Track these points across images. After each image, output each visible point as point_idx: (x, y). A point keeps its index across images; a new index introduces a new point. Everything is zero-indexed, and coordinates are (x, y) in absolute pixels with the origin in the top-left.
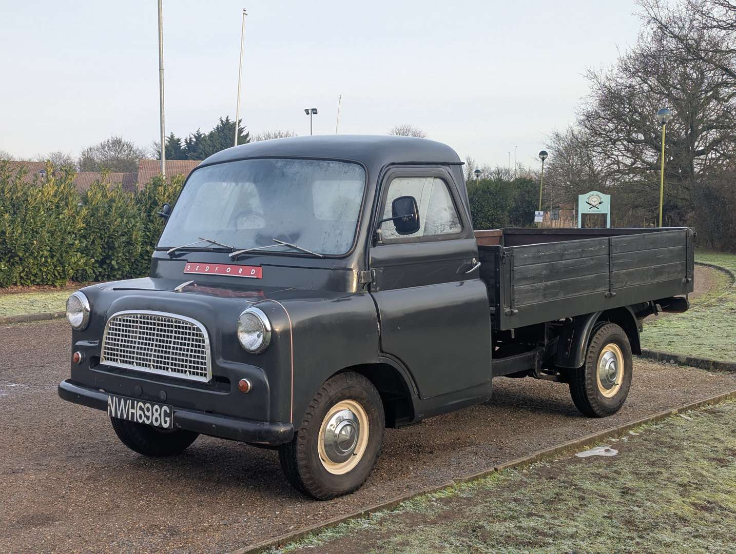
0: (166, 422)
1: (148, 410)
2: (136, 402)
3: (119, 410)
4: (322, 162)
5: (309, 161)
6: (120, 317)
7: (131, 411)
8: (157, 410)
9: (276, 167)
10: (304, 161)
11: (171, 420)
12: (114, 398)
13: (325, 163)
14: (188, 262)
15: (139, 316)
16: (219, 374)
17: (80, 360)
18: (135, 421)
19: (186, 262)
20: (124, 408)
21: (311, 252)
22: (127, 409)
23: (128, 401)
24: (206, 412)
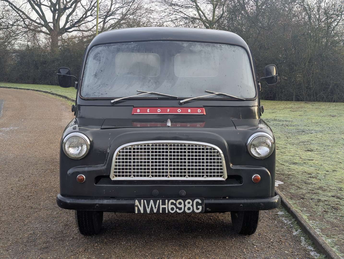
0: (198, 209)
1: (180, 203)
2: (167, 201)
3: (148, 208)
4: (216, 45)
5: (206, 44)
6: (130, 147)
7: (161, 207)
8: (189, 203)
9: (184, 47)
10: (203, 44)
11: (202, 207)
12: (142, 201)
13: (218, 45)
14: (134, 107)
15: (150, 145)
16: (233, 174)
17: (85, 179)
18: (167, 212)
19: (133, 107)
20: (153, 206)
21: (237, 98)
22: (157, 206)
23: (158, 201)
24: (223, 198)
